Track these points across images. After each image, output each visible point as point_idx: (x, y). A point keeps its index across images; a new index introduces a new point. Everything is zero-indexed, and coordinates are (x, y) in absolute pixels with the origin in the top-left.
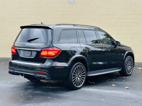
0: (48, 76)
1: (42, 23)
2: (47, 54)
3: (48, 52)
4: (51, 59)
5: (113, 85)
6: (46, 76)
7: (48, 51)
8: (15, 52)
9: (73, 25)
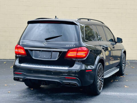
0: (79, 82)
1: (56, 17)
2: (76, 55)
3: (77, 53)
4: (80, 61)
5: (126, 86)
6: (77, 82)
7: (77, 51)
8: (24, 53)
9: (87, 20)
